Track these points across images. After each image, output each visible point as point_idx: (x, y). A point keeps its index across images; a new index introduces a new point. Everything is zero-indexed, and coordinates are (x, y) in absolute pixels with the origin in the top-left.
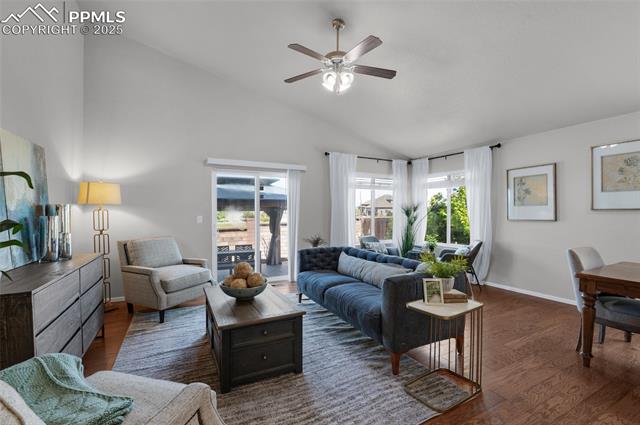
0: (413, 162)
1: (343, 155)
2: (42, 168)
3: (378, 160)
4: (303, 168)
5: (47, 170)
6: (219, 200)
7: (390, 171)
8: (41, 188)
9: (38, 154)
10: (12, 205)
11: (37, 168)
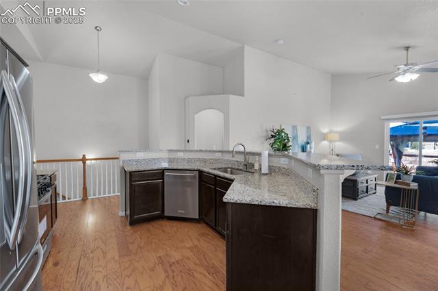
5: (311, 132)
8: (309, 137)
9: (308, 128)
10: (299, 142)
11: (308, 132)
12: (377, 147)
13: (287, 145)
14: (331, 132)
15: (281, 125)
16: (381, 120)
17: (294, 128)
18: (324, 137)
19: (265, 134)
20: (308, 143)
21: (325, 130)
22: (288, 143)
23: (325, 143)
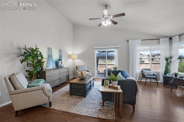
0: (172, 38)
1: (135, 41)
2: (61, 53)
3: (152, 40)
4: (119, 46)
5: (62, 53)
6: (97, 57)
7: (159, 43)
8: (61, 56)
9: (60, 51)
10: (54, 59)
11: (60, 53)
12: (92, 62)
13: (42, 61)
14: (73, 54)
15: (36, 46)
16: (93, 49)
17: (49, 49)
18: (70, 57)
19: (17, 51)
20: (60, 60)
21: (70, 53)
22: (41, 59)
23: (71, 60)
